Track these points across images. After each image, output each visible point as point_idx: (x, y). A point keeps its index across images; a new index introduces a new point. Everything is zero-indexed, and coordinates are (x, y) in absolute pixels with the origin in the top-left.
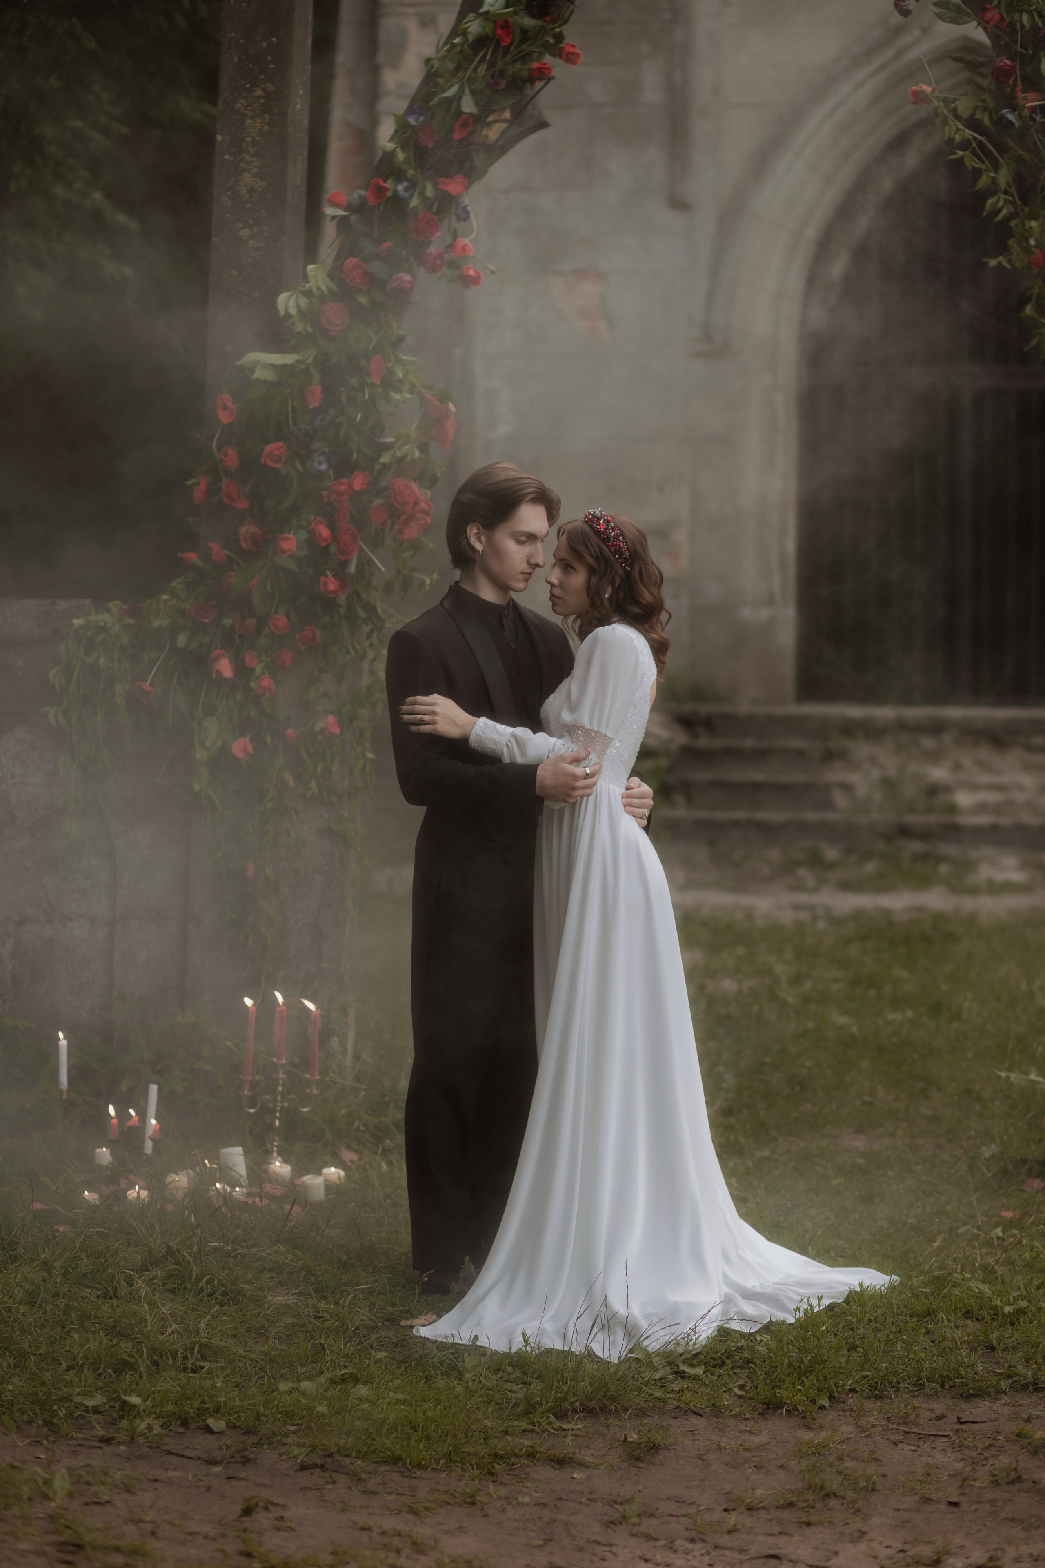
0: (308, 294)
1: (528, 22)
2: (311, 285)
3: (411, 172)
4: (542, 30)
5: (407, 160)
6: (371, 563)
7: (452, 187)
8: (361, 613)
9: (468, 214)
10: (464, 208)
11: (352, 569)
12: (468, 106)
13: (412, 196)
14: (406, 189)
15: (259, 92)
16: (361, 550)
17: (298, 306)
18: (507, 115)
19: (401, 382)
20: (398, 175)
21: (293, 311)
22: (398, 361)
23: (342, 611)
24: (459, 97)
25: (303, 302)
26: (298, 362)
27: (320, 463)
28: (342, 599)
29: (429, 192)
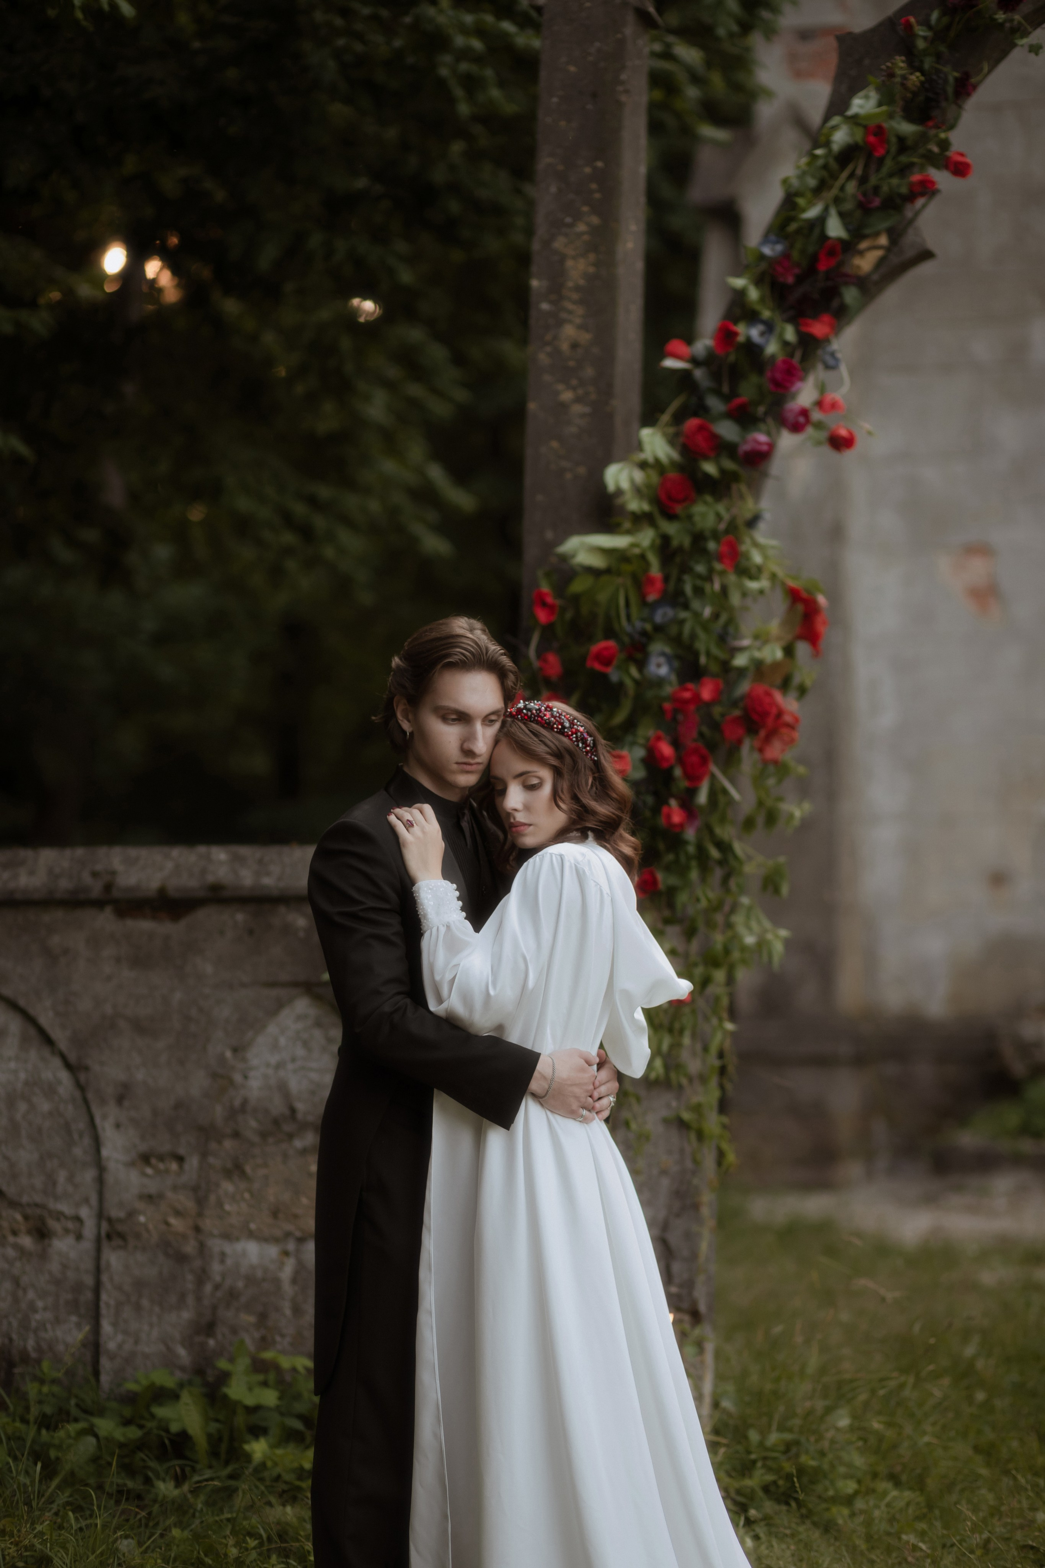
0: (643, 465)
1: (907, 128)
2: (647, 455)
3: (766, 314)
4: (923, 138)
5: (762, 300)
6: (725, 792)
7: (818, 329)
8: (715, 853)
9: (837, 360)
10: (833, 355)
11: (702, 797)
12: (835, 229)
13: (767, 341)
14: (762, 334)
15: (581, 227)
16: (713, 777)
17: (632, 481)
18: (883, 240)
19: (760, 569)
20: (751, 316)
21: (625, 485)
22: (756, 545)
23: (691, 849)
24: (821, 220)
25: (639, 476)
26: (633, 545)
27: (659, 666)
28: (690, 834)
29: (790, 334)
